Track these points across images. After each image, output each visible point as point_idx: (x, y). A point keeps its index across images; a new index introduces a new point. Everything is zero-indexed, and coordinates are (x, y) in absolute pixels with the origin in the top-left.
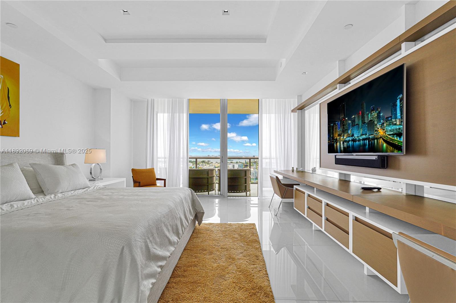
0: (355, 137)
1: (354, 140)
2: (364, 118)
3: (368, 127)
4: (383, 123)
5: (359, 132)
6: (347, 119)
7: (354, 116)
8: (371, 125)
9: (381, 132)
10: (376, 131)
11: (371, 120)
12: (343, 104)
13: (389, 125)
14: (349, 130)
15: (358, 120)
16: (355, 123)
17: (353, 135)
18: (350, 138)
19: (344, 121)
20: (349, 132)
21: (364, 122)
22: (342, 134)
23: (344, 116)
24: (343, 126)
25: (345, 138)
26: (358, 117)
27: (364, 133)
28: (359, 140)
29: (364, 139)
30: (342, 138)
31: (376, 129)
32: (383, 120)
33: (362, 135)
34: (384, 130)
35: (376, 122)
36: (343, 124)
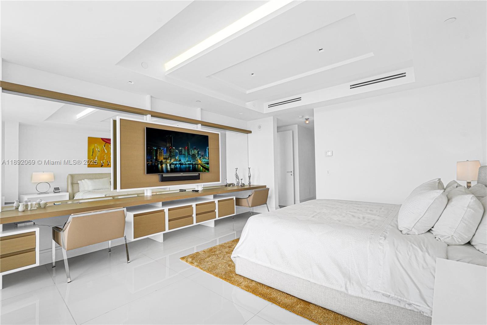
0: (182, 162)
1: (181, 164)
2: (189, 151)
3: (192, 157)
4: (201, 157)
5: (185, 159)
6: (174, 148)
7: (181, 148)
8: (194, 156)
9: (199, 162)
10: (197, 160)
11: (193, 154)
12: (170, 136)
13: (203, 159)
14: (177, 156)
15: (185, 152)
16: (182, 153)
17: (180, 161)
18: (178, 163)
19: (171, 149)
20: (177, 158)
21: (189, 154)
22: (169, 158)
23: (171, 145)
24: (170, 152)
25: (172, 161)
26: (185, 149)
27: (189, 160)
28: (186, 164)
29: (189, 164)
30: (169, 161)
31: (197, 159)
32: (201, 155)
33: (188, 161)
34: (201, 160)
35: (197, 156)
36: (169, 151)
